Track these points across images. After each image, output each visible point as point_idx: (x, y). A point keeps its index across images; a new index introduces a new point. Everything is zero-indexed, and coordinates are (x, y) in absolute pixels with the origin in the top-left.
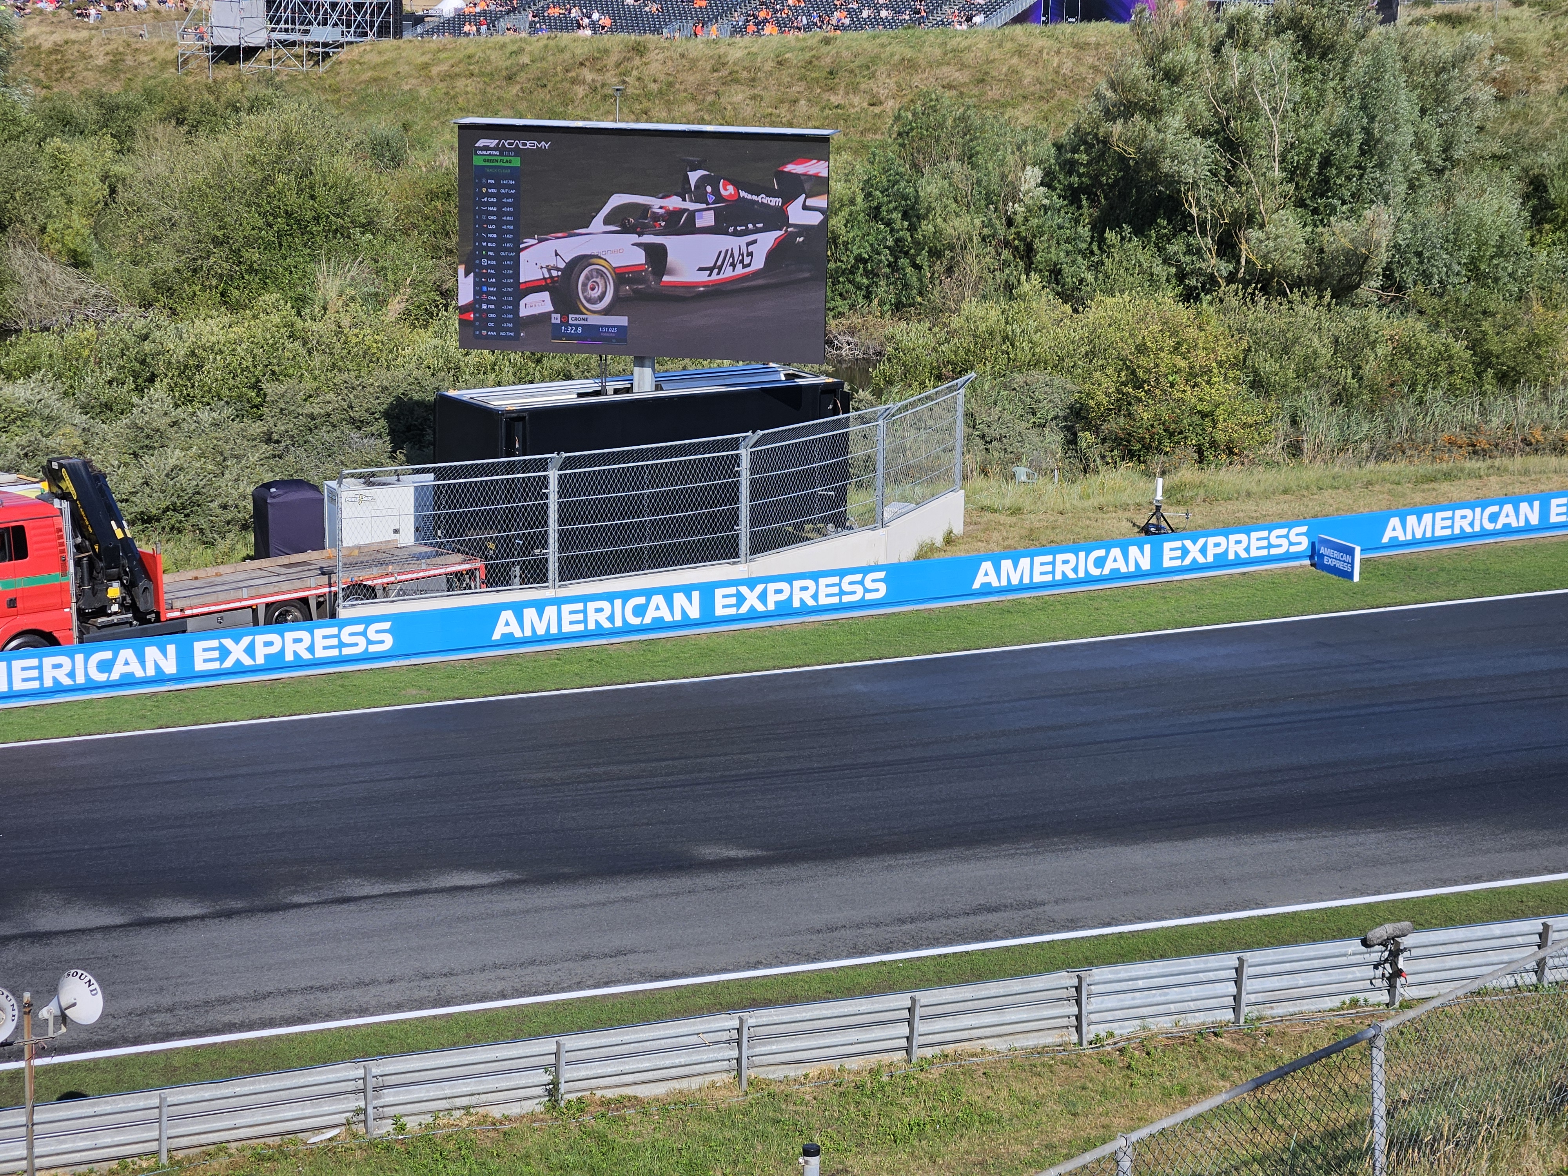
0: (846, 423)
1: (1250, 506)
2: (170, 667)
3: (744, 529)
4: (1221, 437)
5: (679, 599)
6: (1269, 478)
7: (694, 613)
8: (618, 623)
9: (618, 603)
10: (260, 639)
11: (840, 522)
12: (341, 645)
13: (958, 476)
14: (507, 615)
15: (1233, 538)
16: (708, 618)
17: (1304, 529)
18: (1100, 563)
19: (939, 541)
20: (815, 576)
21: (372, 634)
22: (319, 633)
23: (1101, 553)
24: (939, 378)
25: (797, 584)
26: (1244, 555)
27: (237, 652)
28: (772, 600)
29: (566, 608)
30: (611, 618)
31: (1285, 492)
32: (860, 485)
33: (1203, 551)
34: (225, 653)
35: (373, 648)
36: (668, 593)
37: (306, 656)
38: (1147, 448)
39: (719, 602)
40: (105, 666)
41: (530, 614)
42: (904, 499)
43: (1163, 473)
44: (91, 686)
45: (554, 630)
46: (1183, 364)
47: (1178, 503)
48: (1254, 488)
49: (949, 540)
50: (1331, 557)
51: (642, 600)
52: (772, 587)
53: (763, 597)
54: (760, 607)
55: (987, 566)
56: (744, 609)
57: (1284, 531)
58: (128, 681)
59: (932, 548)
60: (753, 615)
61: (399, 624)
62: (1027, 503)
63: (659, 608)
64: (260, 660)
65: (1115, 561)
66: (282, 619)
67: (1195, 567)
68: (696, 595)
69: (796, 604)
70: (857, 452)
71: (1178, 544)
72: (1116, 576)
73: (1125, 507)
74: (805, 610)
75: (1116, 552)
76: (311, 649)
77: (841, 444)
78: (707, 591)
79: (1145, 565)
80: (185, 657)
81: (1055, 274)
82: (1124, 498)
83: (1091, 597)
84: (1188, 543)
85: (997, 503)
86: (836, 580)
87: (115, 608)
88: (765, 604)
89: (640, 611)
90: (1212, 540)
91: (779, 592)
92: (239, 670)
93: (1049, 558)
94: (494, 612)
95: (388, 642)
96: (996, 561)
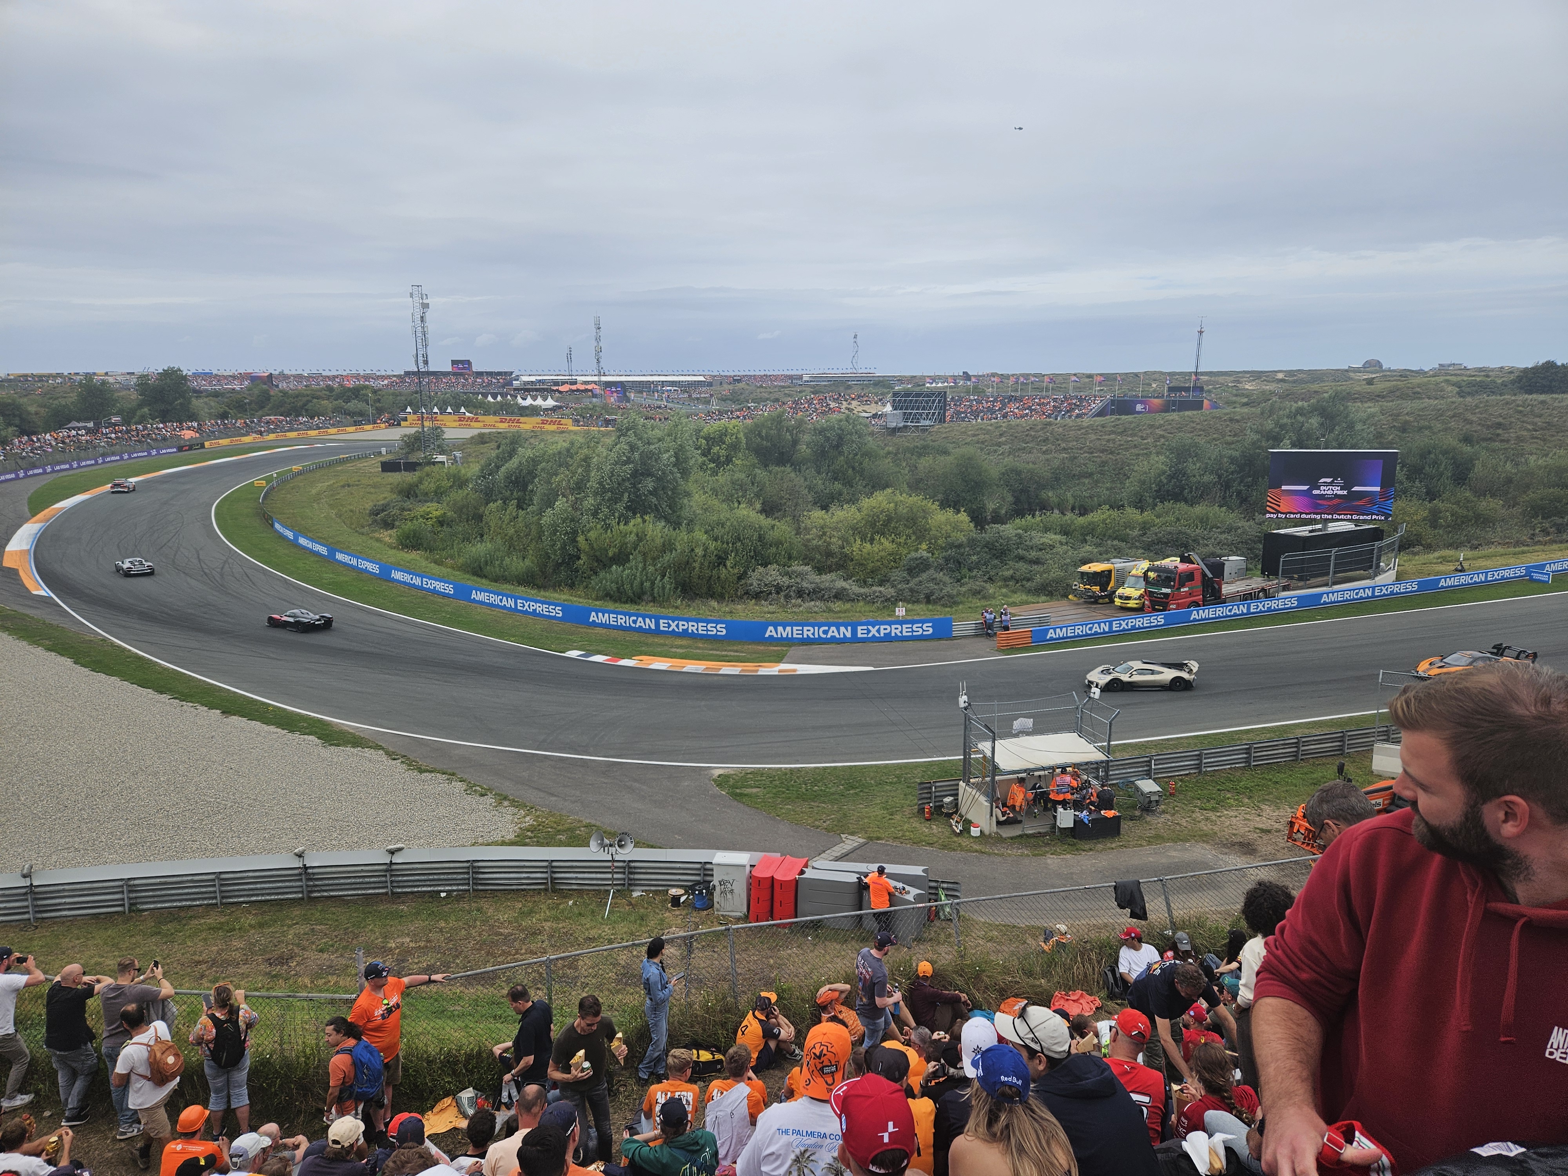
2: (1245, 611)
7: (1369, 594)
8: (1352, 598)
9: (1352, 592)
12: (1285, 604)
14: (1325, 595)
16: (1373, 596)
18: (1471, 579)
21: (1292, 602)
22: (1280, 601)
25: (1396, 586)
26: (1509, 576)
28: (1389, 590)
29: (1339, 594)
30: (1350, 596)
35: (1292, 605)
36: (1364, 589)
39: (1377, 591)
40: (1230, 611)
41: (1330, 595)
44: (1227, 616)
45: (1336, 600)
51: (1358, 591)
58: (1235, 615)
60: (1385, 595)
61: (1299, 598)
63: (1361, 593)
64: (1266, 609)
68: (1371, 589)
69: (1395, 592)
72: (1476, 583)
76: (1278, 606)
78: (1373, 588)
79: (1483, 580)
86: (1405, 584)
88: (1387, 591)
91: (1391, 588)
94: (1322, 595)
95: (1296, 603)
96: (1445, 579)
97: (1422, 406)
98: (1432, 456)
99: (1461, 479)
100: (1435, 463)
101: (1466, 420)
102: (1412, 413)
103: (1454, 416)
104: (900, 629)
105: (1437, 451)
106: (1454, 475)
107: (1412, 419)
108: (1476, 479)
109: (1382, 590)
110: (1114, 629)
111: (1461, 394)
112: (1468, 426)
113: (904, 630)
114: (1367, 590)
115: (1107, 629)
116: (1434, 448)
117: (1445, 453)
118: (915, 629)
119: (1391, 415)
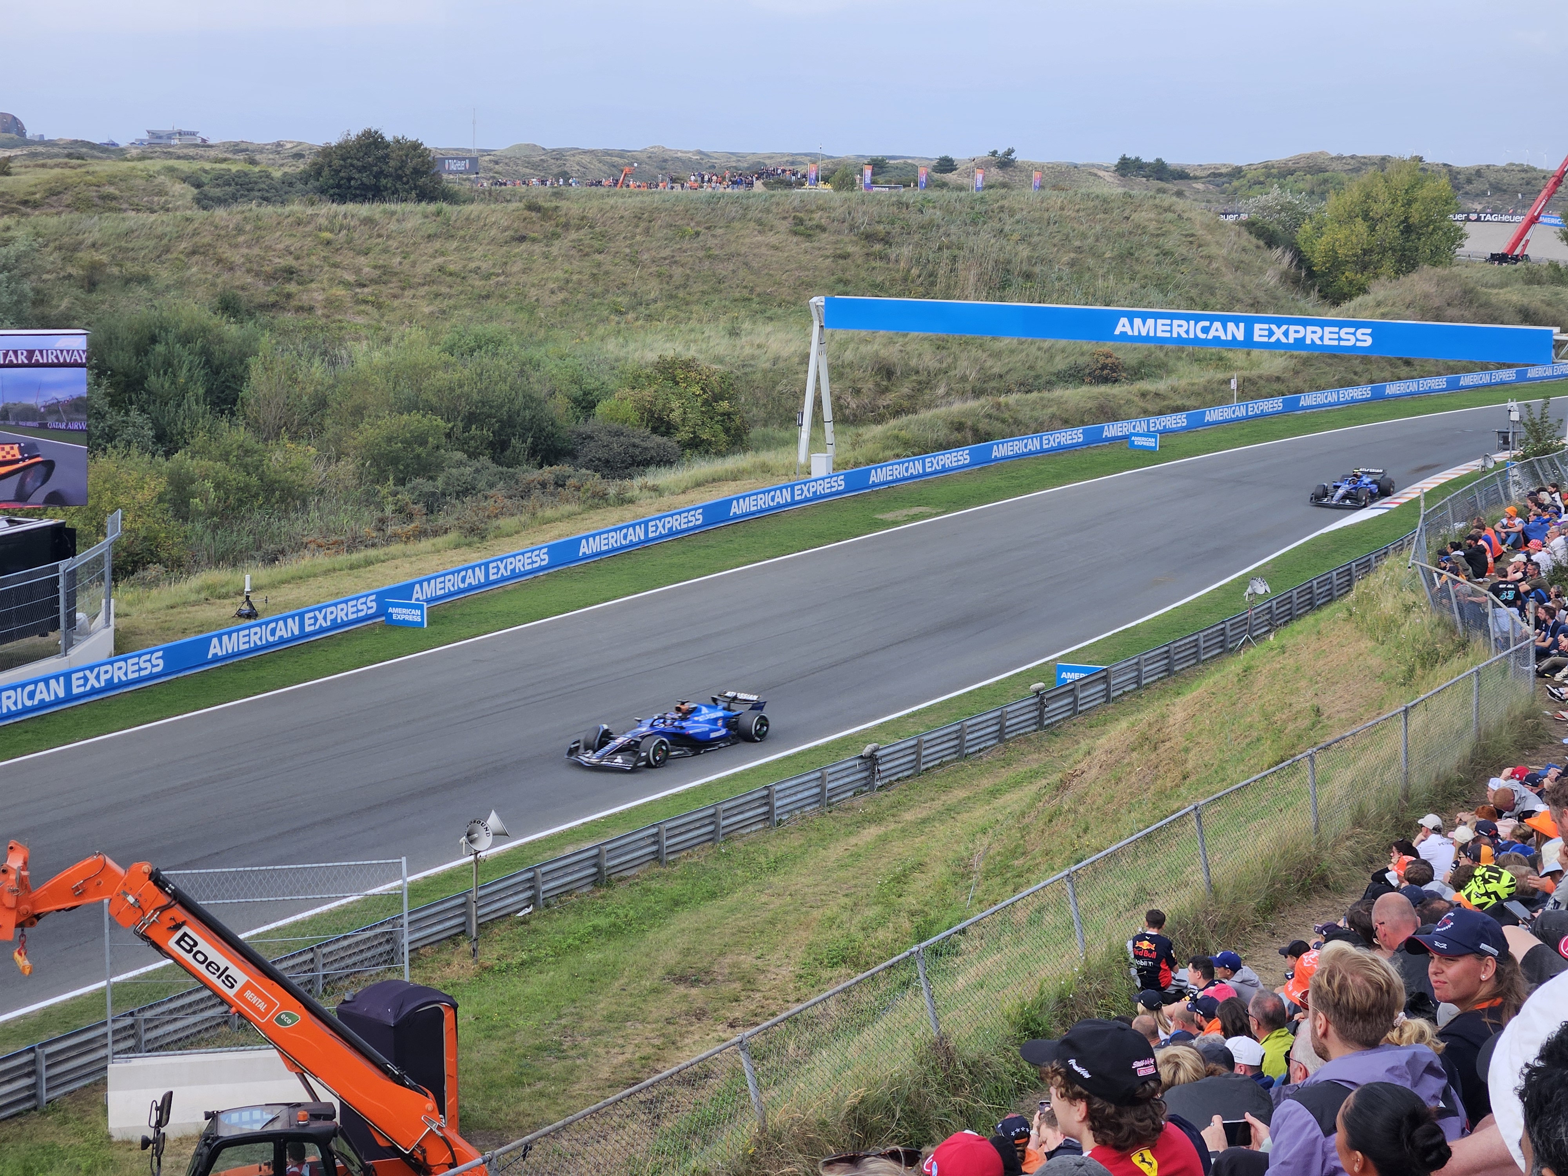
7: (62, 693)
8: (19, 706)
9: (19, 690)
16: (70, 697)
18: (273, 633)
26: (345, 619)
28: (103, 677)
30: (13, 704)
36: (46, 681)
50: (399, 613)
52: (103, 669)
54: (97, 685)
55: (215, 641)
56: (88, 687)
68: (62, 679)
69: (116, 680)
74: (122, 684)
78: (68, 676)
79: (296, 632)
88: (99, 681)
91: (106, 672)
96: (220, 637)
97: (124, 226)
98: (160, 348)
99: (225, 401)
100: (168, 365)
101: (219, 261)
102: (104, 245)
103: (194, 253)
105: (171, 337)
106: (209, 392)
107: (105, 258)
108: (257, 401)
109: (86, 679)
111: (204, 201)
112: (226, 276)
114: (53, 682)
116: (161, 327)
117: (186, 339)
119: (60, 248)
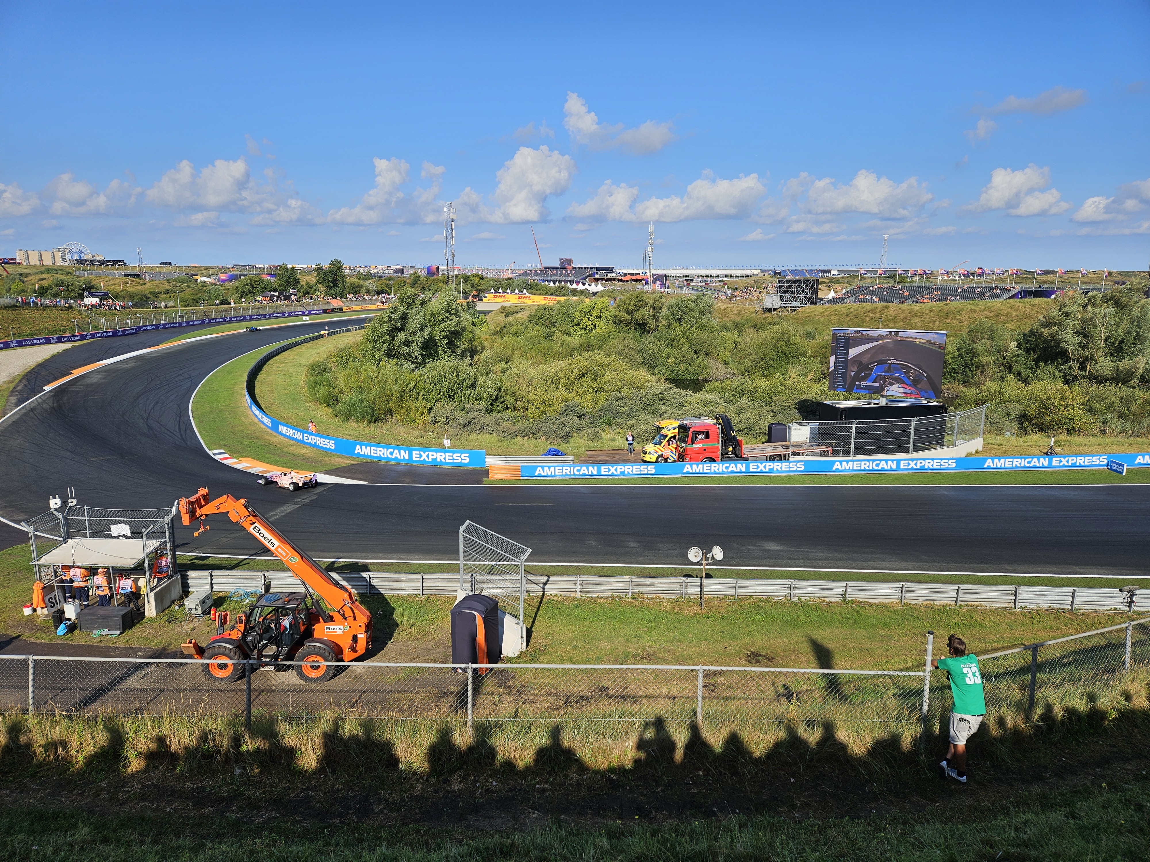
0: (946, 417)
1: (1086, 448)
2: (744, 469)
3: (911, 445)
4: (1076, 426)
5: (890, 463)
6: (1094, 440)
7: (894, 467)
8: (871, 468)
9: (871, 462)
10: (768, 464)
11: (942, 445)
12: (790, 468)
13: (981, 433)
14: (838, 463)
15: (1079, 458)
16: (898, 468)
17: (1106, 457)
18: (1029, 462)
19: (974, 452)
20: (933, 460)
21: (798, 466)
22: (784, 464)
23: (1030, 459)
24: (977, 404)
25: (927, 461)
26: (1083, 464)
27: (761, 467)
28: (919, 465)
29: (855, 463)
30: (869, 467)
31: (1099, 445)
32: (948, 434)
33: (1067, 461)
34: (758, 467)
35: (798, 469)
36: (886, 461)
37: (780, 470)
38: (1048, 428)
39: (903, 465)
40: (727, 468)
41: (844, 463)
42: (963, 439)
43: (1054, 436)
44: (723, 473)
45: (851, 468)
46: (1063, 403)
47: (1059, 446)
48: (1088, 443)
49: (977, 452)
50: (1115, 467)
51: (878, 462)
52: (919, 462)
53: (916, 464)
54: (915, 467)
55: (990, 461)
56: (910, 467)
57: (1098, 457)
58: (733, 472)
59: (971, 454)
60: (912, 469)
61: (806, 463)
62: (1005, 443)
63: (883, 465)
64: (767, 470)
65: (1035, 462)
66: (774, 459)
67: (1064, 466)
68: (895, 462)
69: (926, 467)
70: (948, 425)
71: (1058, 459)
72: (1035, 467)
73: (1040, 446)
74: (929, 469)
75: (1035, 460)
76: (781, 468)
77: (944, 423)
78: (900, 461)
79: (1046, 464)
80: (748, 467)
81: (1019, 374)
82: (1039, 443)
83: (1025, 472)
84: (1062, 459)
85: (994, 442)
86: (939, 461)
87: (730, 453)
89: (877, 465)
90: (1071, 459)
91: (921, 463)
92: (761, 472)
93: (1011, 460)
94: (834, 462)
95: (803, 468)
96: (993, 459)
104: (444, 457)
109: (909, 464)
110: (603, 473)
113: (447, 458)
115: (595, 472)
118: (455, 458)
